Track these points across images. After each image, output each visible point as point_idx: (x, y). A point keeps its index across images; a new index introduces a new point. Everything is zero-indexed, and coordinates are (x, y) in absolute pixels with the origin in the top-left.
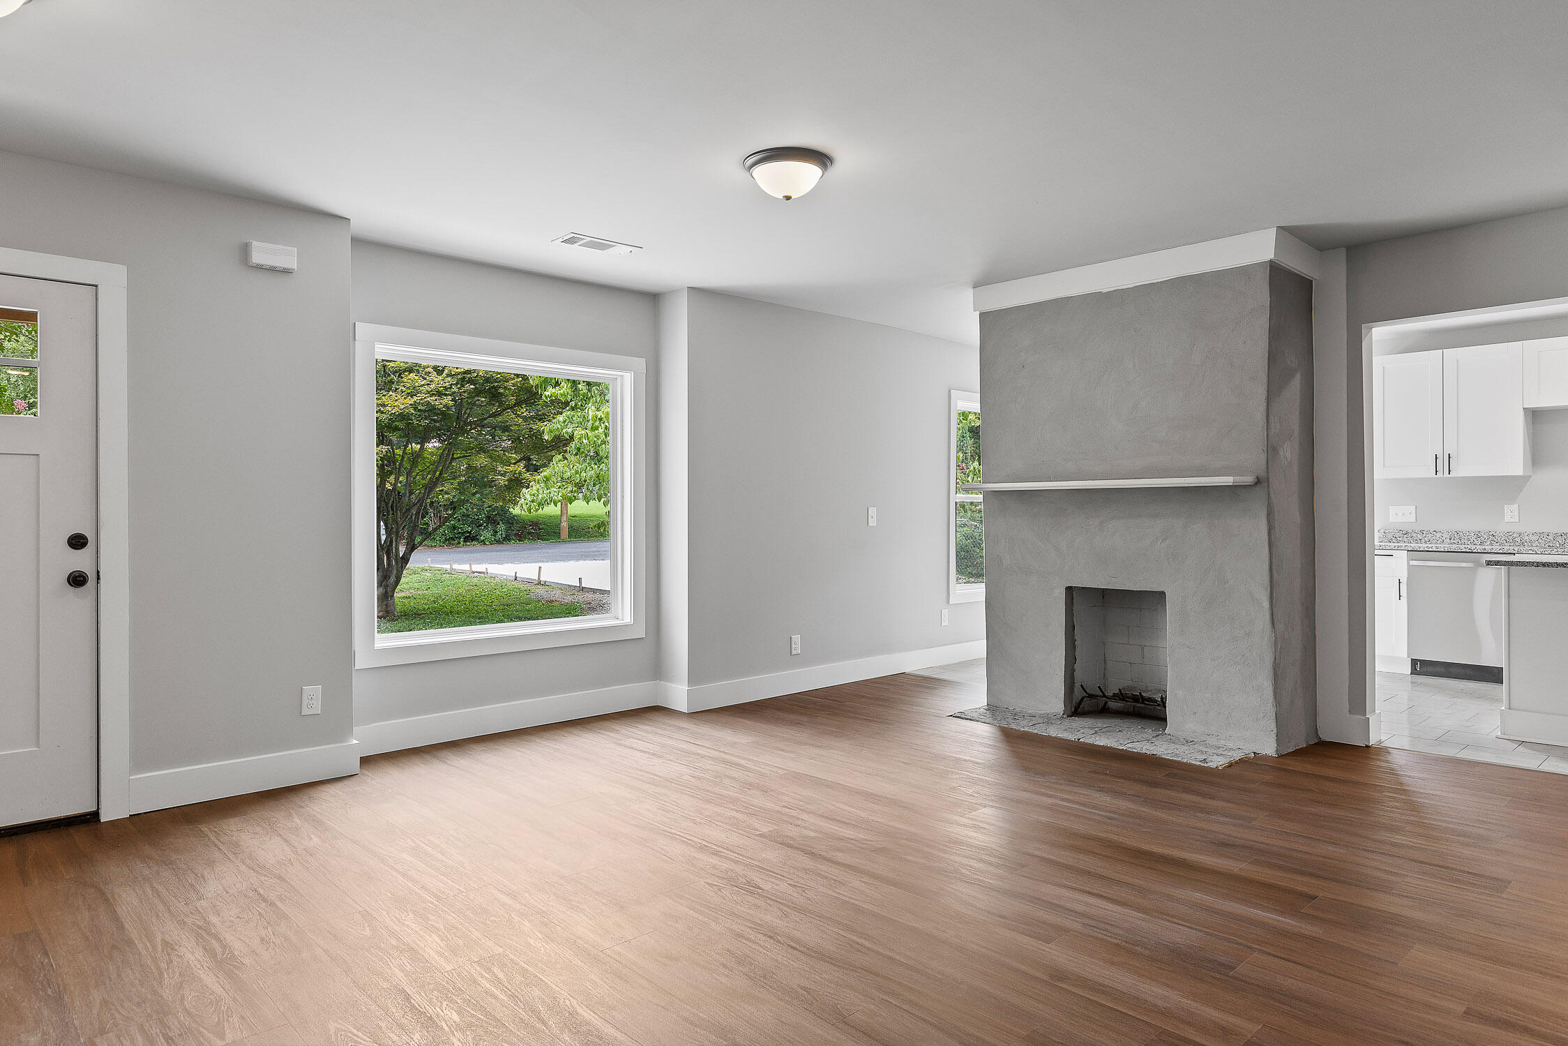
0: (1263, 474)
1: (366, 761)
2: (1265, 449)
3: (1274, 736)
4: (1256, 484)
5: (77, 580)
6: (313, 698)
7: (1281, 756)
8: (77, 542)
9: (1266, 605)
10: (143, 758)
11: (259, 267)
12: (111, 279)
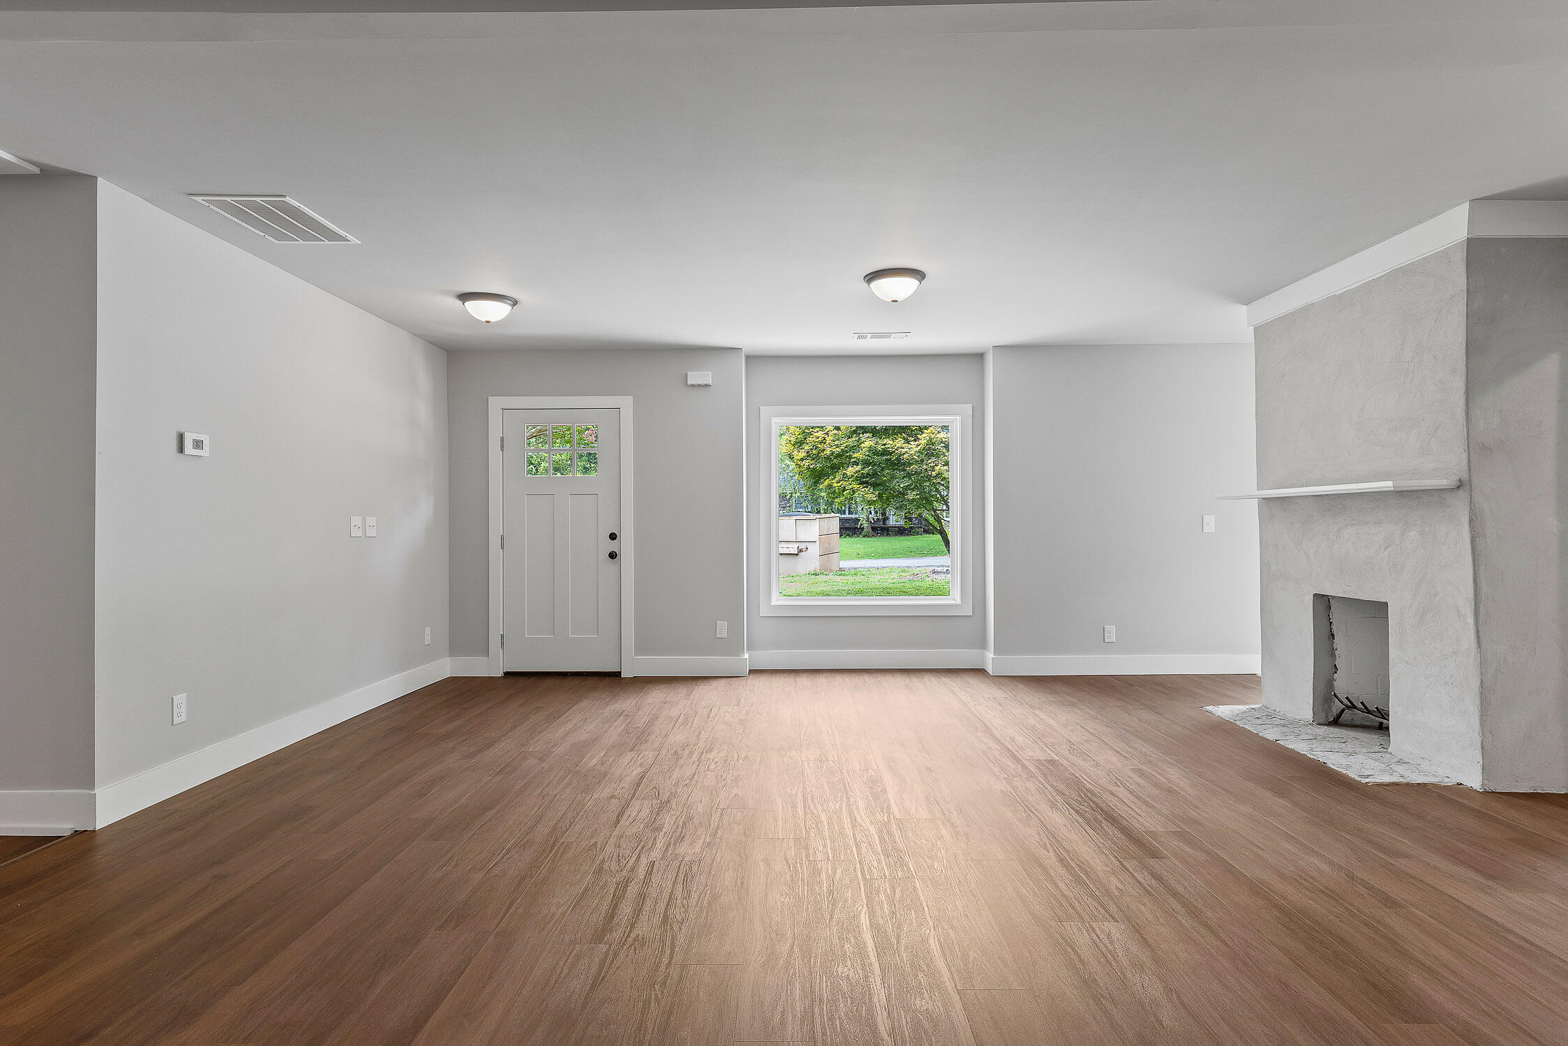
0: (1465, 476)
1: (751, 672)
2: (1466, 448)
3: (1480, 768)
4: (1459, 487)
5: (613, 556)
6: (723, 628)
7: (1486, 793)
8: (613, 537)
9: (1471, 620)
10: (641, 649)
11: (693, 386)
12: (626, 403)
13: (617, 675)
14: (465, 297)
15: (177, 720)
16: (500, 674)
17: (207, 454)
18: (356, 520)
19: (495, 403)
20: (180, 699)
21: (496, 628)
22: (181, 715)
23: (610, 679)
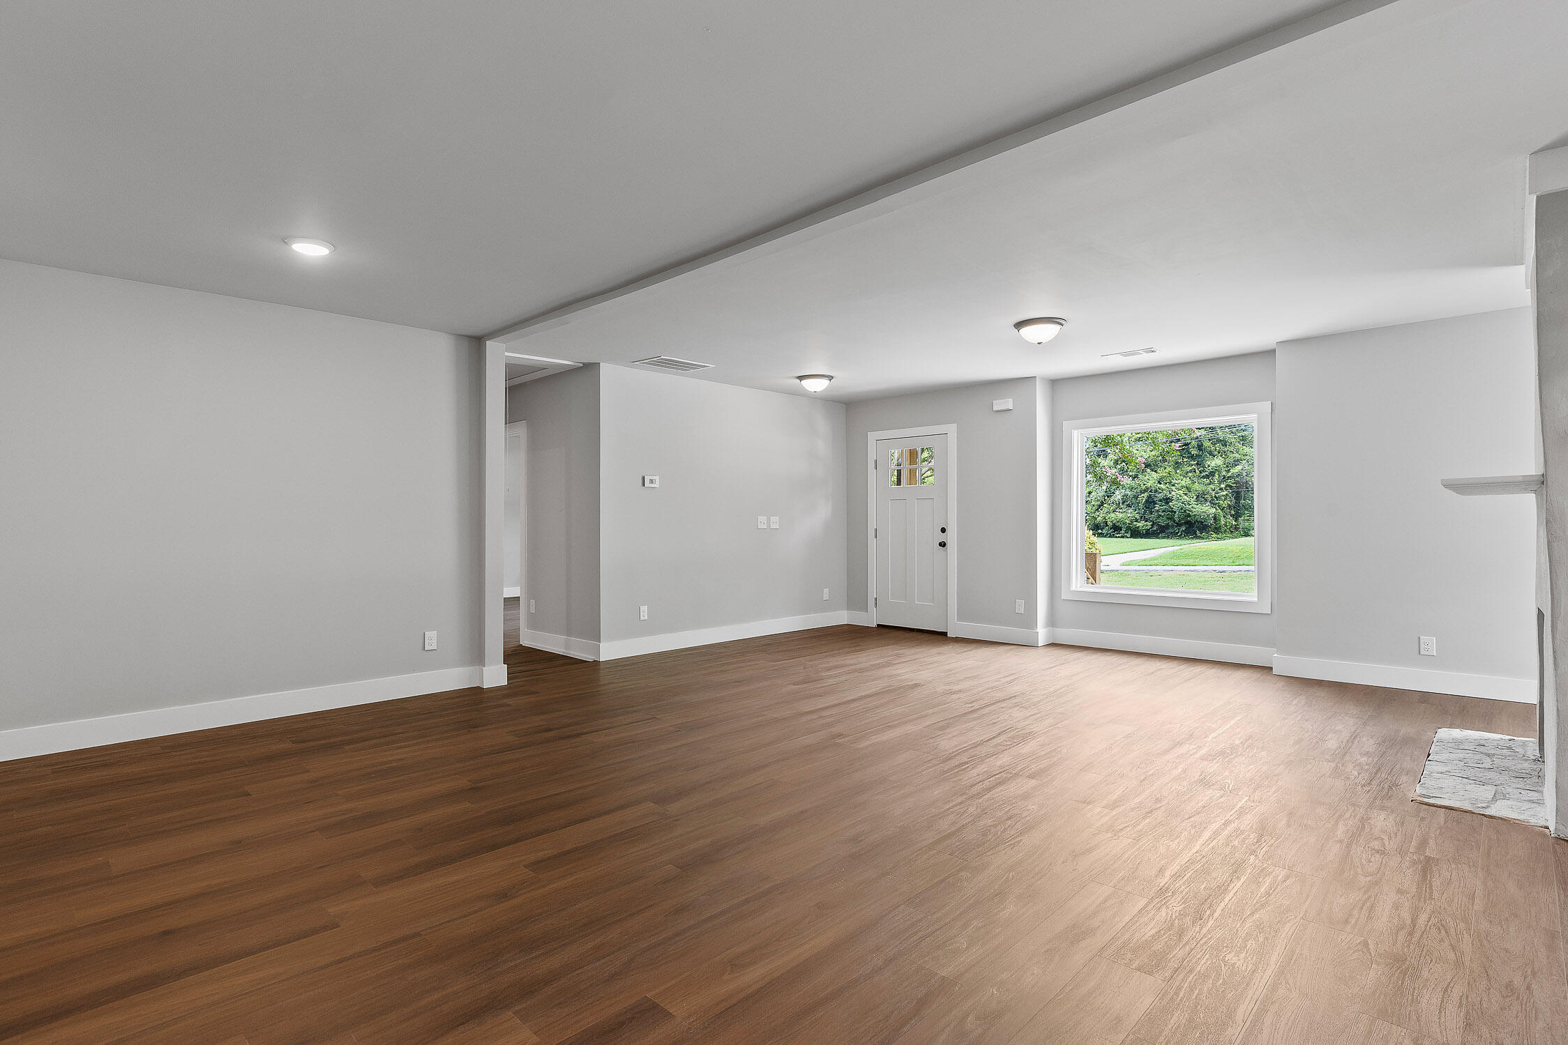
5: (943, 545)
6: (1020, 607)
7: (1558, 839)
8: (943, 530)
10: (961, 617)
11: (997, 411)
12: (951, 429)
13: (945, 634)
14: (801, 378)
15: (642, 618)
16: (875, 625)
17: (658, 486)
18: (762, 519)
19: (872, 436)
20: (644, 609)
21: (872, 594)
22: (644, 616)
23: (939, 637)
